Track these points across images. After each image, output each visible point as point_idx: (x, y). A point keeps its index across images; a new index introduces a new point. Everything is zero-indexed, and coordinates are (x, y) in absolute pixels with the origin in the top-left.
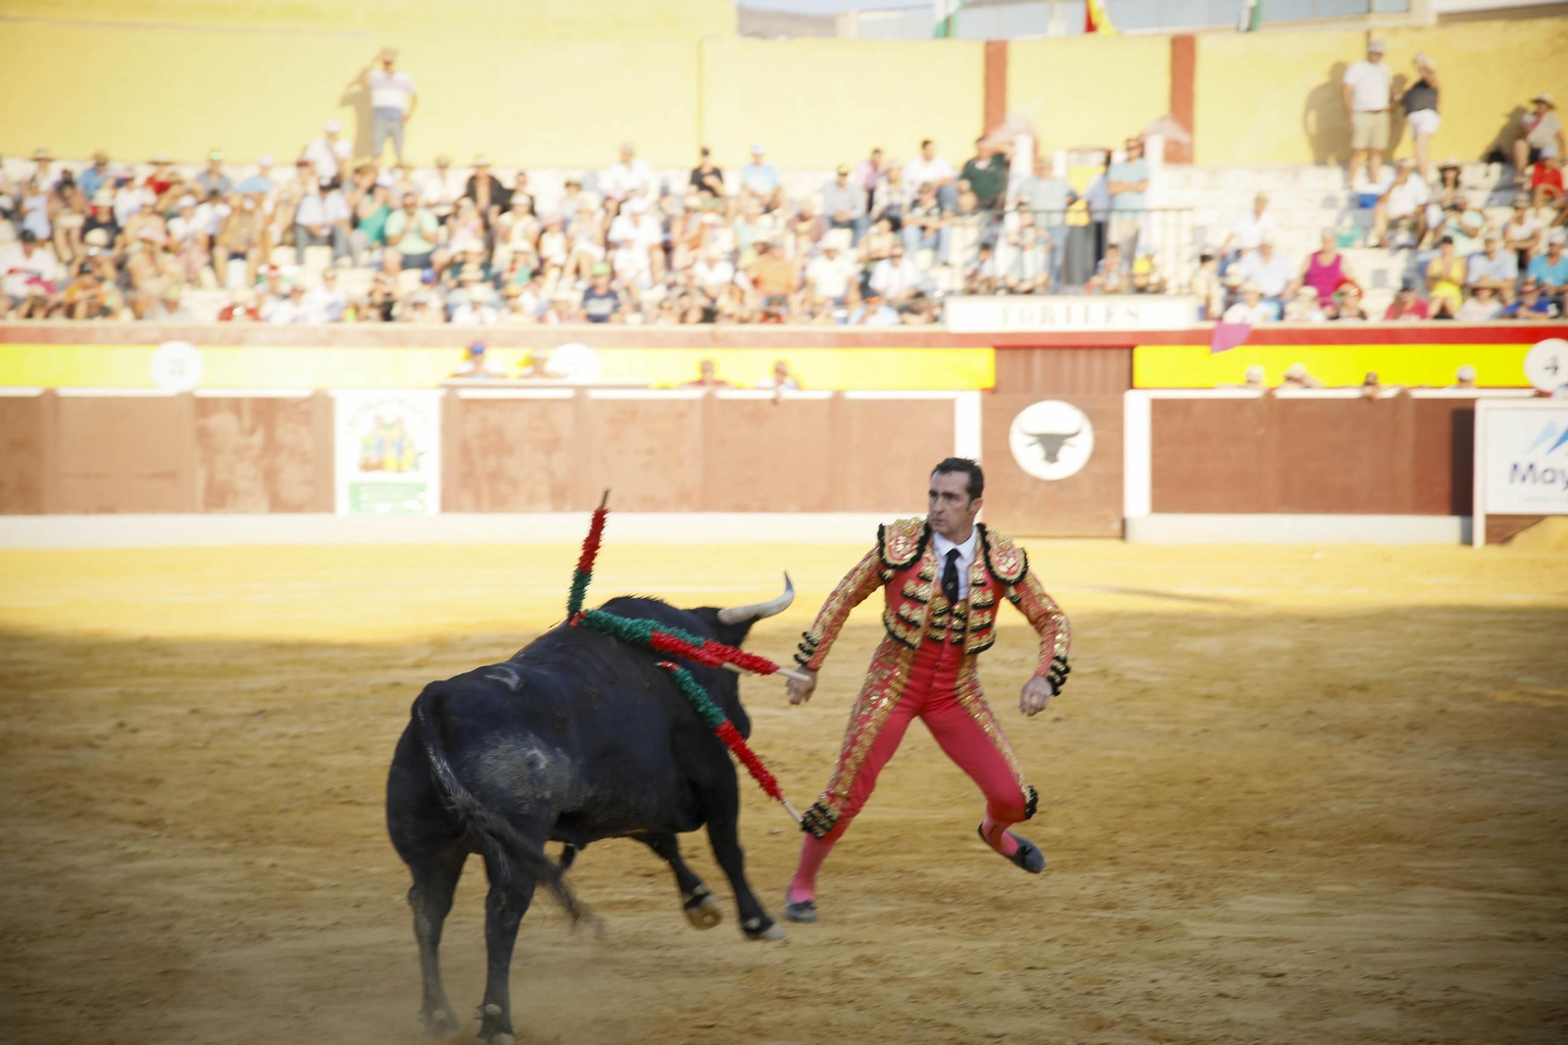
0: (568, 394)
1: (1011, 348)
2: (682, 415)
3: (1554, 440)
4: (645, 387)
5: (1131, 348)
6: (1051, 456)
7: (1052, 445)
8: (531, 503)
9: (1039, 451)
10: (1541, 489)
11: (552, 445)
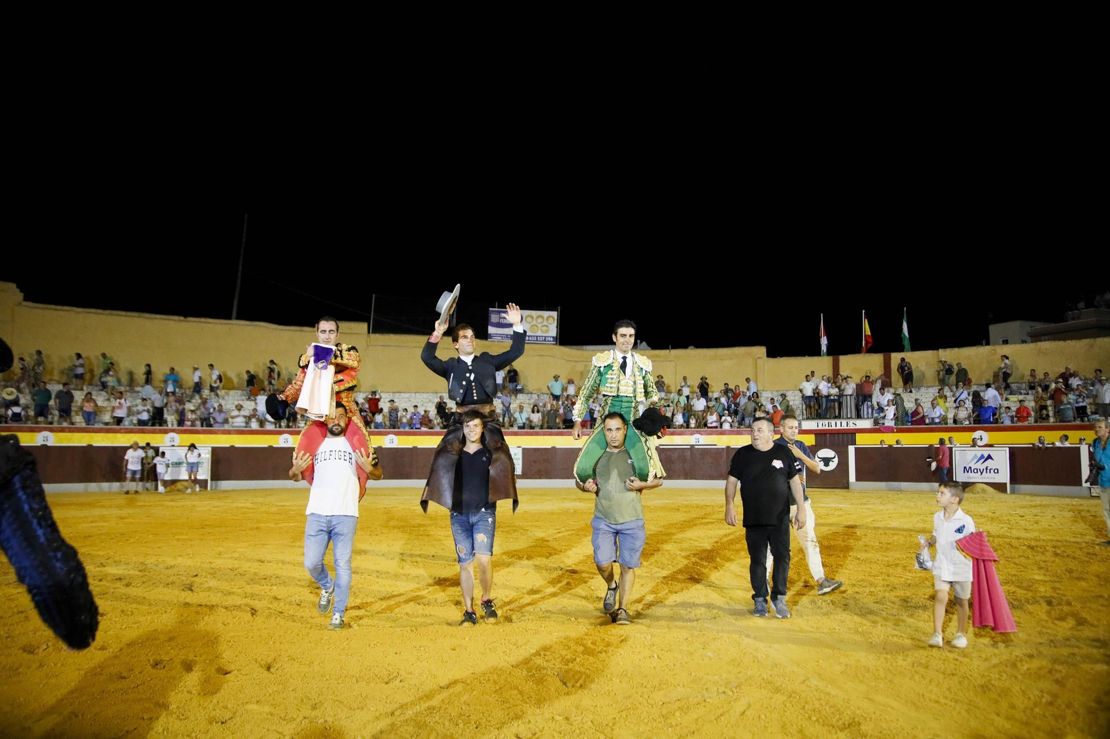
0: (689, 447)
1: (819, 434)
2: (721, 453)
3: (976, 460)
4: (716, 445)
5: (855, 434)
6: (827, 464)
7: (827, 461)
8: (678, 478)
9: (822, 463)
10: (972, 475)
11: (685, 461)
